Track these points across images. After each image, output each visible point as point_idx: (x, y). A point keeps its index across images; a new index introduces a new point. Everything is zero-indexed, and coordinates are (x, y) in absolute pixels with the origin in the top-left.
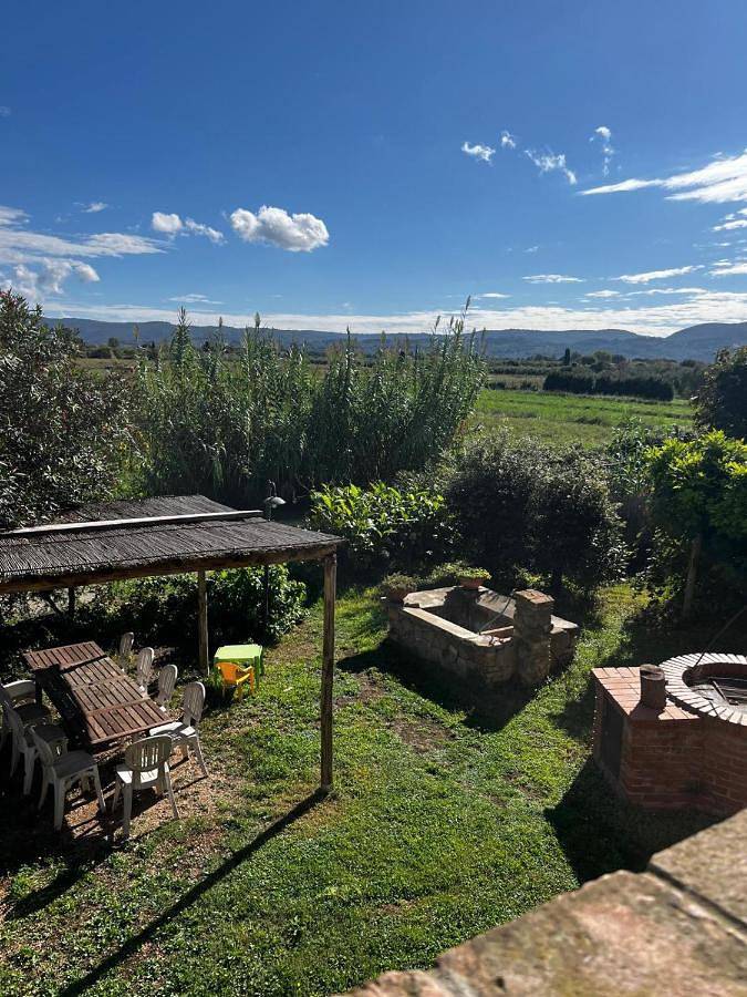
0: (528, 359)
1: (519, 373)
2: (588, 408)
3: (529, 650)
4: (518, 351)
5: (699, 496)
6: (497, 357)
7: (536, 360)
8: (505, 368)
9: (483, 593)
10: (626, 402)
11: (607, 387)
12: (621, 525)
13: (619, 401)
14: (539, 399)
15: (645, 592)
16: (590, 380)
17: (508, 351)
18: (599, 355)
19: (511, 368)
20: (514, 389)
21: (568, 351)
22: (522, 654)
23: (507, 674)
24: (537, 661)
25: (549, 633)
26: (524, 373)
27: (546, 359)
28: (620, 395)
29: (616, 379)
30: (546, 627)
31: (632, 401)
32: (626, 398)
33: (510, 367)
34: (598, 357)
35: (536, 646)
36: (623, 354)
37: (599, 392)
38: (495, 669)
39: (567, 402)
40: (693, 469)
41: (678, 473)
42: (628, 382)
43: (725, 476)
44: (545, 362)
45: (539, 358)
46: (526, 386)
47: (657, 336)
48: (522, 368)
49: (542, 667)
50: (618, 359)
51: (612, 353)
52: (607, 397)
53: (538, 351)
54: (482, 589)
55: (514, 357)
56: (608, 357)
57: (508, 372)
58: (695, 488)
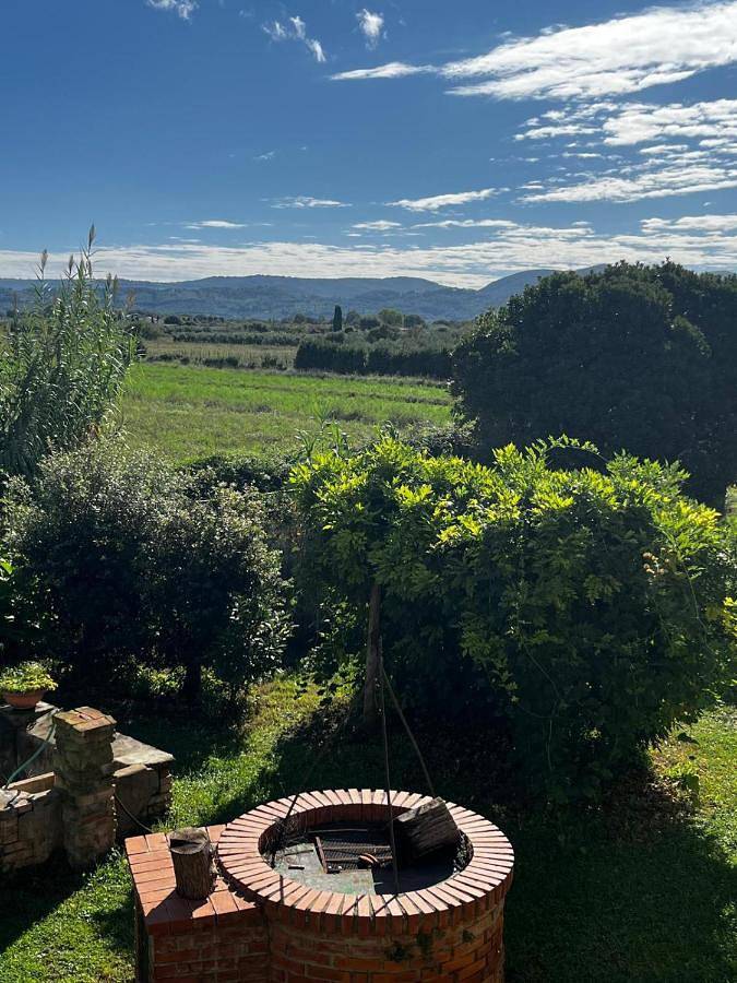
0: (284, 322)
1: (267, 343)
2: (353, 395)
3: (76, 808)
4: (270, 309)
5: (360, 538)
6: (235, 316)
7: (296, 322)
8: (245, 334)
9: (43, 713)
10: (411, 385)
11: (383, 364)
12: (285, 583)
13: (401, 384)
14: (285, 382)
15: (312, 687)
16: (361, 353)
17: (255, 309)
18: (384, 315)
19: (256, 334)
20: (252, 367)
21: (338, 310)
22: (68, 815)
23: (42, 852)
24: (92, 825)
25: (110, 776)
26: (274, 342)
27: (310, 321)
28: (403, 375)
29: (397, 352)
30: (104, 768)
31: (419, 383)
32: (410, 379)
33: (252, 334)
34: (384, 319)
35: (87, 801)
36: (419, 314)
37: (373, 371)
38: (20, 846)
39: (325, 385)
40: (350, 497)
41: (329, 506)
42: (414, 356)
43: (394, 506)
44: (307, 326)
45: (299, 319)
46: (269, 363)
47: (467, 287)
48: (272, 334)
49: (100, 833)
50: (412, 321)
51: (405, 312)
52: (385, 378)
53: (300, 308)
54: (43, 706)
55: (263, 317)
56: (399, 318)
57: (250, 341)
58: (354, 527)
